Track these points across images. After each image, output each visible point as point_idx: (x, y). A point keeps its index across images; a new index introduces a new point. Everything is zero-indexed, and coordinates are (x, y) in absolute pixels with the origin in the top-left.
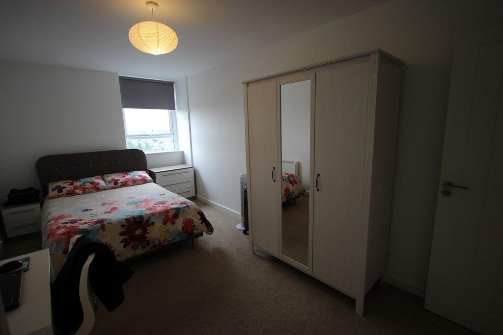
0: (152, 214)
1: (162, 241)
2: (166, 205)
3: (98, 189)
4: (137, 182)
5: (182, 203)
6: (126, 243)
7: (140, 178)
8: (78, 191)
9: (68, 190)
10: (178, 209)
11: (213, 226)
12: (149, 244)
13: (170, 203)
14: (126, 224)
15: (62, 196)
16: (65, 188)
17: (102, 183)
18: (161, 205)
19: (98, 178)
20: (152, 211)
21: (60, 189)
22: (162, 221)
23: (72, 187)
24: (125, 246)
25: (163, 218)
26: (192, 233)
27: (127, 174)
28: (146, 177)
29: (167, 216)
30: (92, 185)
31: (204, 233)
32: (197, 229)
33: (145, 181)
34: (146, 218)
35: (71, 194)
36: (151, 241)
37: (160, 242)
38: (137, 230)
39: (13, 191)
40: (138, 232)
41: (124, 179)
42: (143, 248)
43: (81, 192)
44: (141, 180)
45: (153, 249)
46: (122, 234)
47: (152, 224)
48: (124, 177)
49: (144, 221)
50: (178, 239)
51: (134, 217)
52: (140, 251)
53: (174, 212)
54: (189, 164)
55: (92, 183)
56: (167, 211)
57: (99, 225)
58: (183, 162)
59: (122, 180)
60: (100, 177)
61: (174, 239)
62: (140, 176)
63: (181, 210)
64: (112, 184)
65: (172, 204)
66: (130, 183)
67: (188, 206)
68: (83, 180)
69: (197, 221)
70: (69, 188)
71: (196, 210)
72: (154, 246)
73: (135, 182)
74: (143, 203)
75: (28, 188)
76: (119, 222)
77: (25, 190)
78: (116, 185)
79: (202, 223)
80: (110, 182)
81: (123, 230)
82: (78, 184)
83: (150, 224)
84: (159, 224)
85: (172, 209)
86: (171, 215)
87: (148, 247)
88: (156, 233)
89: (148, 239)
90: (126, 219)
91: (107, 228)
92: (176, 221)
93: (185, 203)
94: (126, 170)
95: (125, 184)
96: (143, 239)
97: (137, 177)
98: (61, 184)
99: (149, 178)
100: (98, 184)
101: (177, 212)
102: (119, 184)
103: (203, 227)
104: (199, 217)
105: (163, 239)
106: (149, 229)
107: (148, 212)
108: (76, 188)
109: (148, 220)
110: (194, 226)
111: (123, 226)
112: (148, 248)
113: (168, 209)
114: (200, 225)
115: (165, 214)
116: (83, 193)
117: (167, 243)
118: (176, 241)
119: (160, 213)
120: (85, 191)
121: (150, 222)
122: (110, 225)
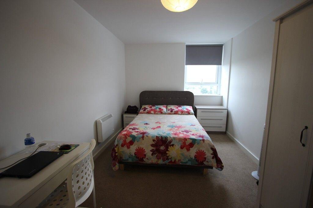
0: (174, 138)
1: (177, 160)
2: (188, 134)
3: (162, 113)
4: (184, 113)
5: (200, 136)
6: (153, 152)
7: (186, 110)
8: (152, 112)
9: (148, 111)
10: (194, 140)
11: (224, 164)
12: (168, 159)
13: (192, 133)
14: (156, 140)
15: (145, 113)
16: (147, 109)
17: (164, 109)
18: (185, 133)
19: (164, 107)
20: (176, 136)
21: (145, 109)
22: (180, 145)
23: (150, 109)
24: (152, 155)
25: (181, 144)
26: (202, 163)
27: (180, 106)
28: (190, 111)
29: (184, 143)
30: (159, 110)
31: (214, 168)
32: (207, 162)
33: (188, 113)
34: (169, 139)
35: (149, 113)
36: (170, 157)
37: (175, 161)
38: (162, 146)
39: (129, 107)
40: (162, 148)
41: (177, 109)
42: (164, 160)
43: (153, 113)
44: (186, 112)
45: (170, 164)
46: (152, 145)
47: (173, 145)
48: (177, 108)
49: (168, 142)
50: (189, 163)
51: (161, 137)
52: (161, 162)
53: (191, 141)
54: (225, 107)
55: (160, 109)
56: (185, 139)
57: (141, 135)
58: (221, 104)
59: (176, 109)
60: (165, 106)
61: (187, 162)
62: (187, 109)
63: (196, 141)
64: (169, 112)
65: (193, 135)
66: (179, 113)
67: (203, 140)
68: (156, 106)
69: (209, 154)
70: (149, 109)
71: (209, 145)
72: (171, 162)
73: (183, 113)
74: (176, 128)
75: (134, 106)
76: (152, 137)
77: (133, 107)
78: (172, 112)
79: (213, 158)
80: (169, 110)
81: (154, 143)
82: (153, 108)
83: (171, 145)
84: (177, 147)
85: (189, 139)
86: (188, 143)
87: (167, 160)
88: (174, 152)
89: (168, 155)
90: (157, 136)
91: (144, 139)
92: (191, 149)
93: (202, 137)
94: (180, 104)
95: (176, 113)
96: (164, 154)
97: (185, 110)
98: (147, 106)
99: (192, 111)
100: (162, 110)
101: (193, 143)
102: (173, 112)
103: (213, 162)
104: (212, 152)
105: (178, 159)
106: (170, 148)
107: (172, 136)
108: (152, 110)
109: (170, 142)
110: (205, 158)
111: (154, 140)
112: (167, 162)
113: (187, 137)
114: (211, 160)
115: (183, 141)
116: (155, 114)
117: (181, 164)
118: (187, 164)
119: (180, 139)
120: (155, 112)
121: (171, 144)
122: (147, 138)
